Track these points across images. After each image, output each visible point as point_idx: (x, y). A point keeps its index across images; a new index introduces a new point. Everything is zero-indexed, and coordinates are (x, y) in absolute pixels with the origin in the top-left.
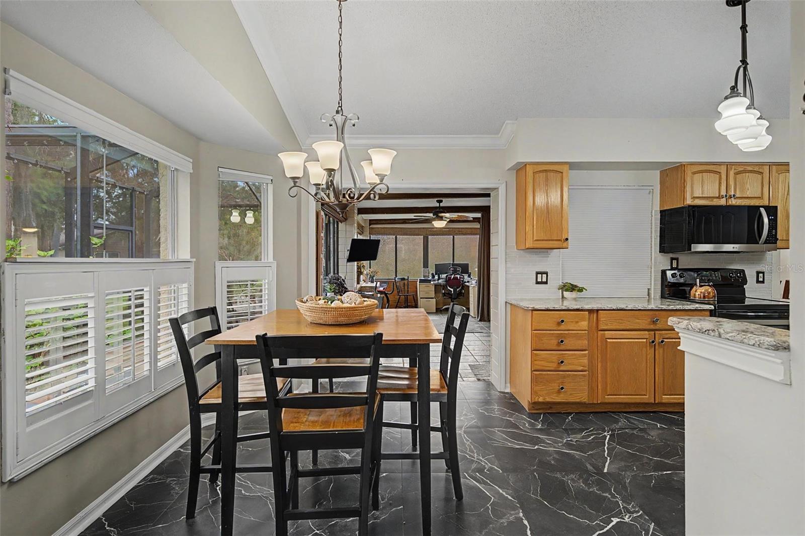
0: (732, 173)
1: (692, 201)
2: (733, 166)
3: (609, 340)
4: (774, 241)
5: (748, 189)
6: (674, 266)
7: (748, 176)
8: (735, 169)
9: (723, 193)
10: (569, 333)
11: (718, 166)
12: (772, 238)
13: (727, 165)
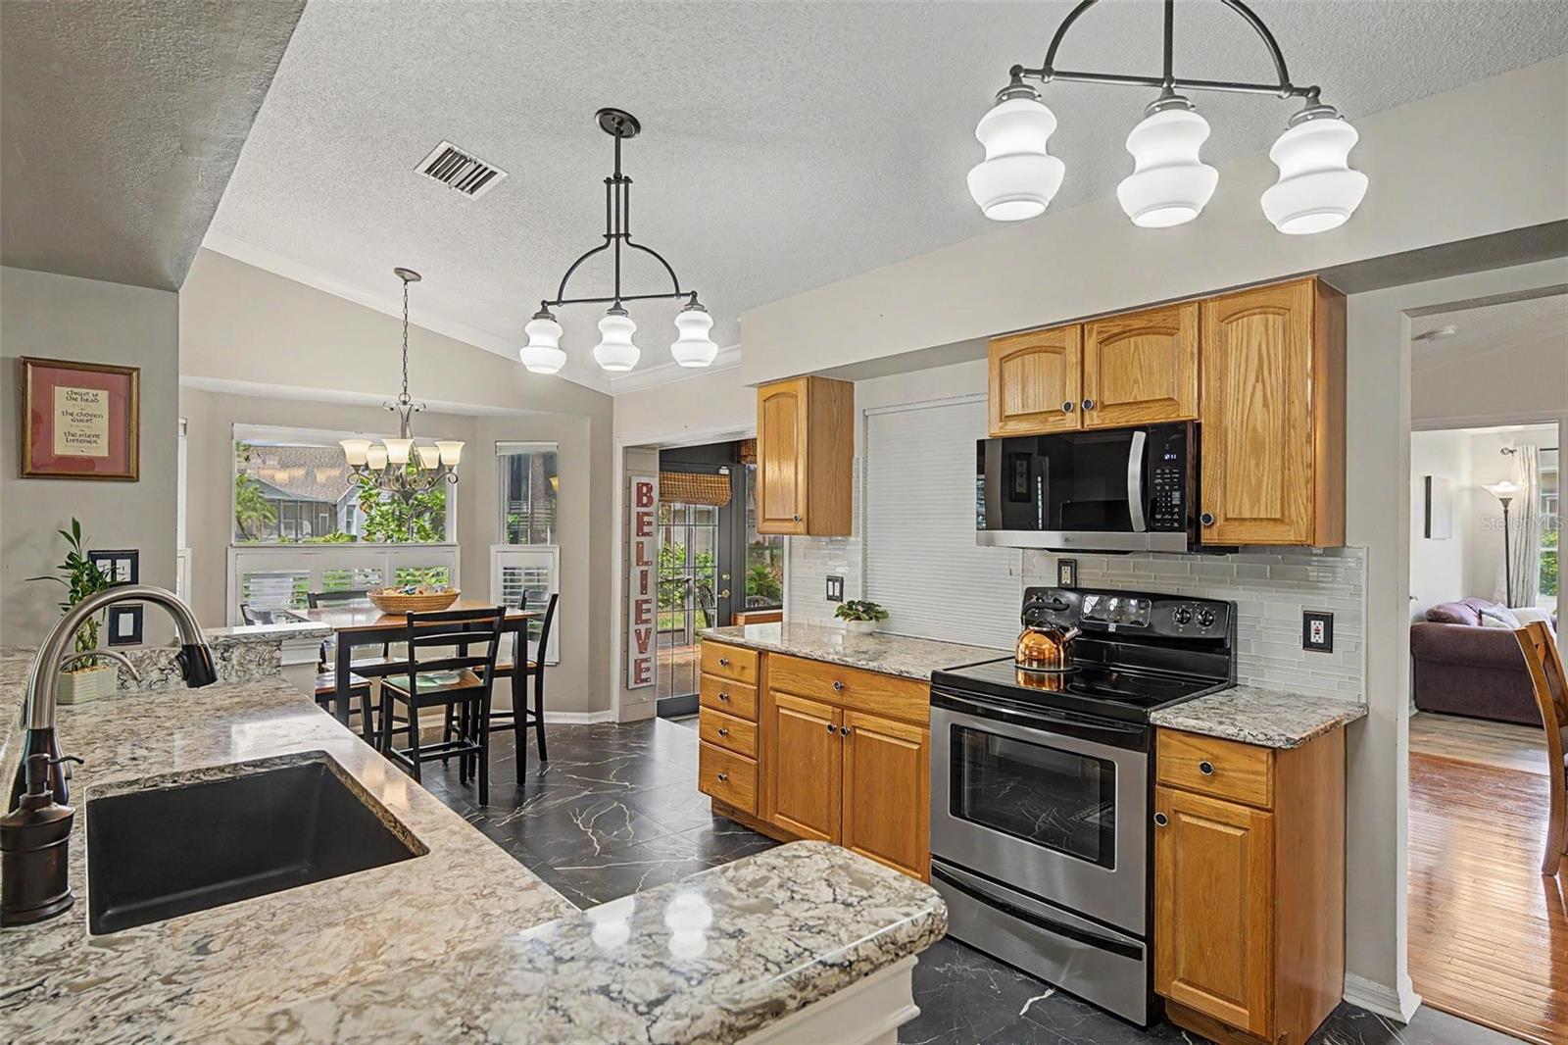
0: (1091, 344)
1: (1000, 428)
2: (1096, 326)
3: (781, 711)
4: (1176, 525)
5: (1136, 382)
6: (1067, 580)
7: (1136, 347)
8: (1099, 333)
9: (1073, 397)
10: (736, 686)
11: (1056, 334)
12: (1172, 514)
13: (1083, 326)
